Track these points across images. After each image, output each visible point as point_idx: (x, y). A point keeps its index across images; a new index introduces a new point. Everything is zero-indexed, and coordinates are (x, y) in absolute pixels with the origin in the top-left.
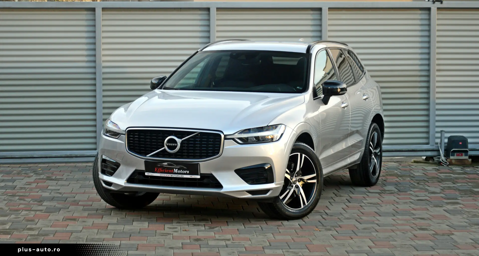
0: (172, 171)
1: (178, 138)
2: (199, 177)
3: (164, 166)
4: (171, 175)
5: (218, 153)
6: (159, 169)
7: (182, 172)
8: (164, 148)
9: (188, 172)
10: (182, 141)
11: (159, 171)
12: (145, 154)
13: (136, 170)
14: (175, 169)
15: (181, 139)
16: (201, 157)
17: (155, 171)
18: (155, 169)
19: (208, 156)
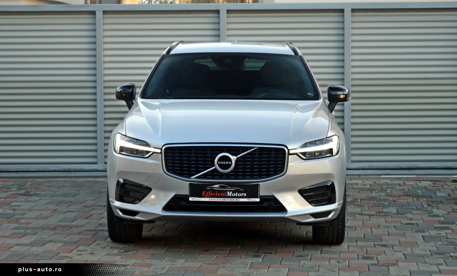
0: (224, 195)
1: (232, 154)
2: (258, 200)
3: (215, 189)
4: (224, 199)
5: (282, 171)
6: (207, 193)
7: (237, 194)
8: (214, 167)
9: (245, 194)
10: (237, 158)
11: (208, 195)
12: (190, 175)
13: (176, 195)
14: (228, 192)
15: (236, 156)
16: (260, 176)
17: (203, 195)
18: (203, 192)
19: (268, 175)
